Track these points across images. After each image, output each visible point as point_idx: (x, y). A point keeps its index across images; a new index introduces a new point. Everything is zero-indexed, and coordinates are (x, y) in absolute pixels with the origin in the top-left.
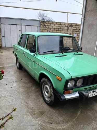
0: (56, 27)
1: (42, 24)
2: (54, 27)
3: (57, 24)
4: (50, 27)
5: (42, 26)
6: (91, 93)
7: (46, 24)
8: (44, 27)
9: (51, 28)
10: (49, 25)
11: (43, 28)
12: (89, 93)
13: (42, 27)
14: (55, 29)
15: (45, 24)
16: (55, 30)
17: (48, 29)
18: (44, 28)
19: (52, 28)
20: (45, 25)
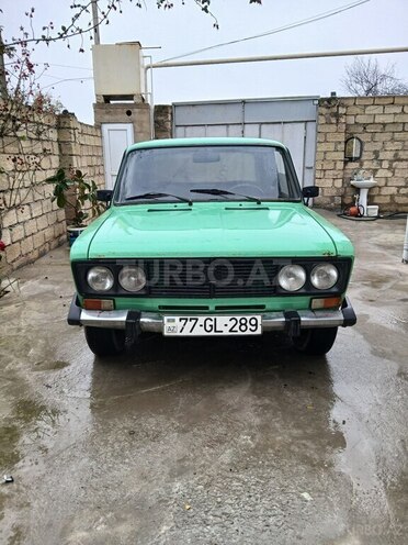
0: (389, 119)
1: (324, 110)
2: (379, 119)
3: (398, 105)
4: (362, 119)
5: (322, 120)
6: (174, 321)
7: (342, 111)
8: (334, 121)
9: (365, 126)
10: (358, 110)
11: (326, 129)
12: (166, 318)
13: (324, 122)
14: (384, 125)
15: (335, 109)
16: (387, 128)
17: (352, 130)
18: (333, 128)
19: (374, 123)
20: (337, 115)
